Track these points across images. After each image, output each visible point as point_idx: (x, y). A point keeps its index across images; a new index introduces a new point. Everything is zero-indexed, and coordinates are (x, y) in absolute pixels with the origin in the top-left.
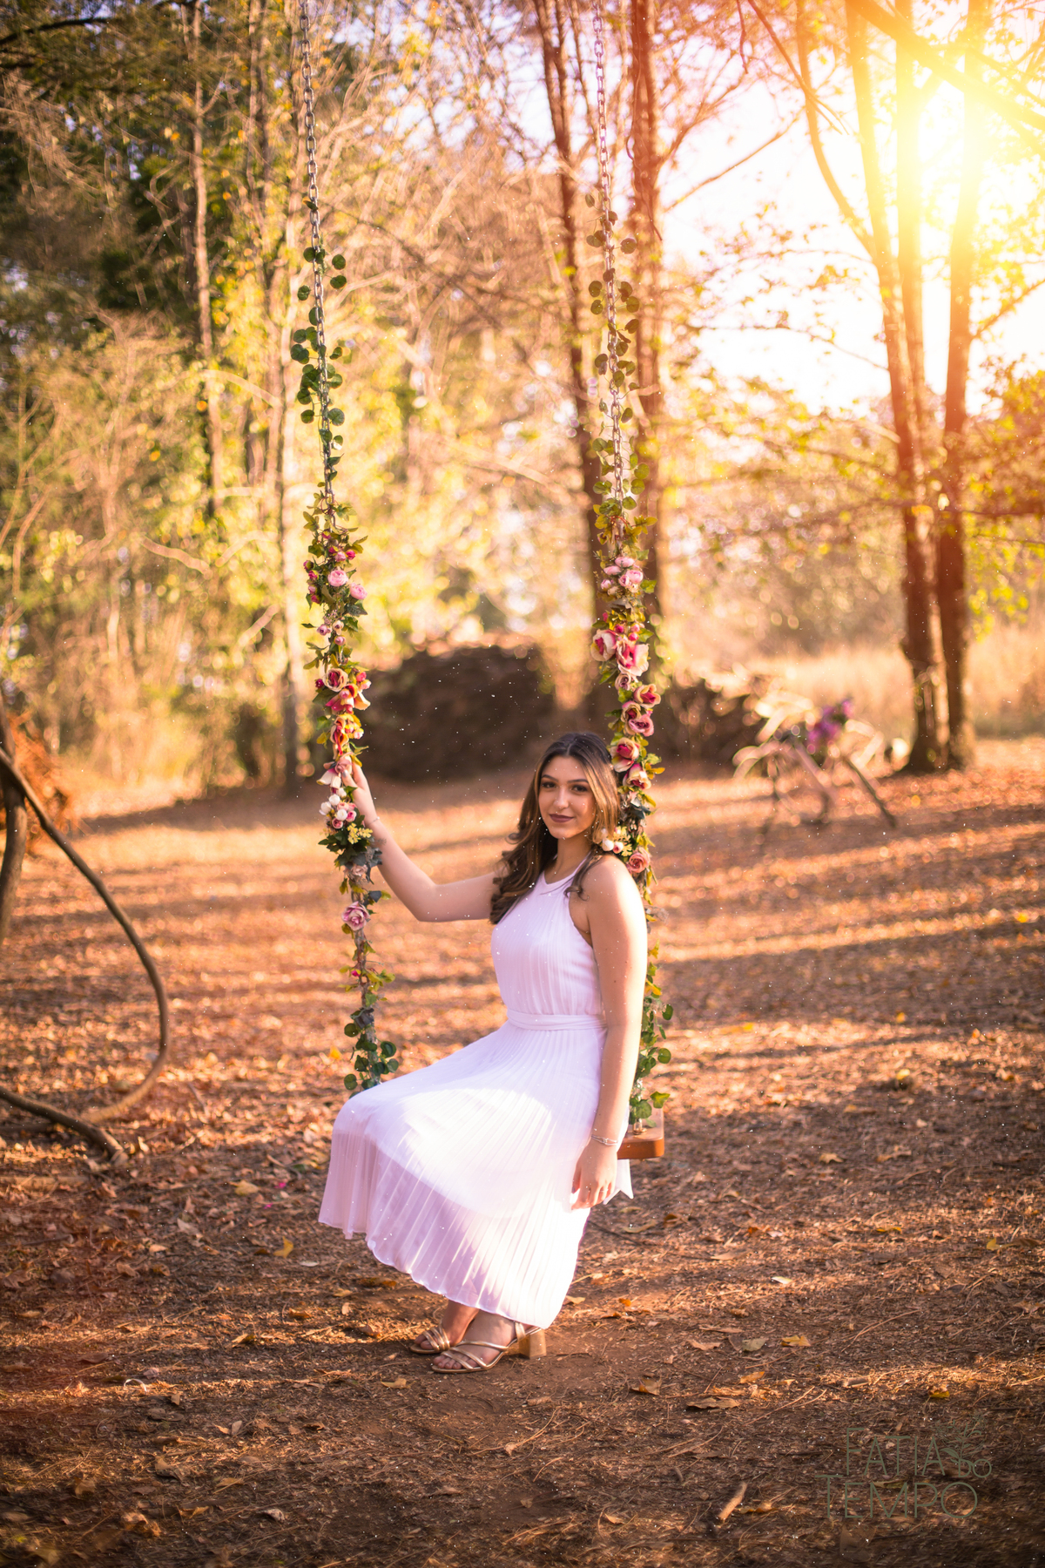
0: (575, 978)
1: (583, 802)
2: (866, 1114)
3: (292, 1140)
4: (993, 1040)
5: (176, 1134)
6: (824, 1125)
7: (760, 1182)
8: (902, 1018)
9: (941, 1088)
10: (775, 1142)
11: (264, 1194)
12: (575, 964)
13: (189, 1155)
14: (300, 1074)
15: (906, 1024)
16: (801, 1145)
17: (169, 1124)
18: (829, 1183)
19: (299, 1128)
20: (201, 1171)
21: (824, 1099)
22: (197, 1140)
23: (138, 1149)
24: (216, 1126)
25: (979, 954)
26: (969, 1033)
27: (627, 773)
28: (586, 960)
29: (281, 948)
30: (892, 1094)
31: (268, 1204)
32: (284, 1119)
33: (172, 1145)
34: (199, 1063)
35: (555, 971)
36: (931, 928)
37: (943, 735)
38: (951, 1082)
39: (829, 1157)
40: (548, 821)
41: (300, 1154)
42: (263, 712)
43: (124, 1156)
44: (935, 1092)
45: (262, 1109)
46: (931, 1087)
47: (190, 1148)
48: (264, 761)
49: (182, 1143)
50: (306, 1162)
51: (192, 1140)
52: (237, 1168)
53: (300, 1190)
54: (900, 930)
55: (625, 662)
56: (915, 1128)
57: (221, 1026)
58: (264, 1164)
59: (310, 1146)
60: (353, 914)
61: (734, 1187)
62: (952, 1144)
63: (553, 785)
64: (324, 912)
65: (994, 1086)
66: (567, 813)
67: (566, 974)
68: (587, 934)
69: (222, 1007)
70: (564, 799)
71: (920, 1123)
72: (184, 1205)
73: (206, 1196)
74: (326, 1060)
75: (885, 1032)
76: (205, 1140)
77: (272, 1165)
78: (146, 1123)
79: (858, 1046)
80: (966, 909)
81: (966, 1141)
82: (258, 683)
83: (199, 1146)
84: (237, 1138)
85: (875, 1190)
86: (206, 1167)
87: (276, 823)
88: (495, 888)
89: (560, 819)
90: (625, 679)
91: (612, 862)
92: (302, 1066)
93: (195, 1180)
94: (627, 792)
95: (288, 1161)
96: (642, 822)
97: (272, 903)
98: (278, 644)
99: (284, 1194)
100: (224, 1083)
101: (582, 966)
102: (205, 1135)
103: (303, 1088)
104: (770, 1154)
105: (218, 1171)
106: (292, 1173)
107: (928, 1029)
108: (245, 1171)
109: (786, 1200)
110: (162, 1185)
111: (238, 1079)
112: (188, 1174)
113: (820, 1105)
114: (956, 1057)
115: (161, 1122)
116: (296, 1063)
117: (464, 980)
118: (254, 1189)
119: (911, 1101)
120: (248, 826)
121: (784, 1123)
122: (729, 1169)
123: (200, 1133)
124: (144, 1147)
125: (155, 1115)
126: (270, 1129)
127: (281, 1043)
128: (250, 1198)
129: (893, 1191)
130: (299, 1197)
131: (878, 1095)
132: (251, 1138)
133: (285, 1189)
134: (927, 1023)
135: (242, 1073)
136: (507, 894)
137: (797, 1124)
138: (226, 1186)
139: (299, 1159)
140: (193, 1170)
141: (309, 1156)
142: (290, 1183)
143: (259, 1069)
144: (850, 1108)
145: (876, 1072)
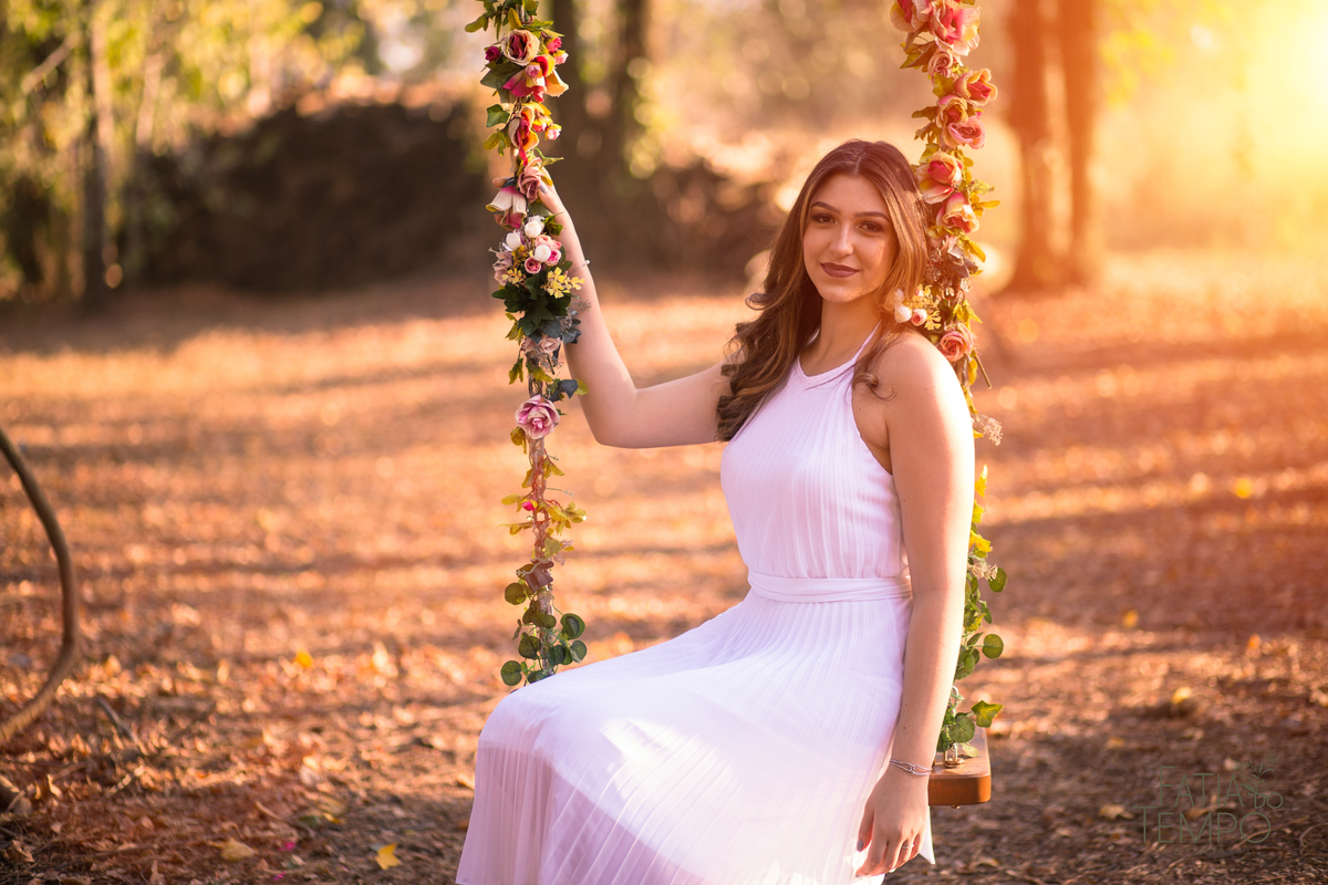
0: (864, 519)
1: (877, 248)
2: (1143, 751)
3: (281, 781)
4: (1285, 651)
5: (101, 769)
6: (1084, 766)
7: (1024, 845)
8: (1131, 619)
9: (1238, 717)
10: (1024, 790)
11: (268, 859)
12: (862, 497)
13: (128, 802)
14: (254, 689)
15: (1143, 626)
16: (1062, 793)
17: (82, 757)
18: (1128, 848)
19: (286, 765)
20: (159, 825)
21: (1070, 730)
22: (135, 779)
23: (47, 793)
24: (158, 760)
25: (1198, 538)
26: (1242, 642)
27: (942, 207)
28: (883, 494)
29: (154, 515)
30: (1162, 723)
31: (277, 873)
32: (260, 751)
33: (98, 787)
34: (96, 672)
35: (832, 509)
36: (1114, 501)
37: (1059, 239)
38: (1250, 708)
39: (1114, 810)
40: (817, 276)
41: (301, 802)
42: (49, 191)
43: (27, 803)
44: (1229, 721)
45: (215, 737)
46: (1223, 715)
47: (127, 791)
48: (49, 263)
49: (112, 784)
50: (315, 813)
51: (127, 780)
52: (211, 822)
53: (320, 854)
54: (1068, 504)
55: (946, 33)
56: (1224, 772)
57: (108, 620)
58: (252, 816)
59: (313, 789)
60: (534, 414)
61: (986, 853)
62: (1290, 793)
63: (829, 218)
64: (199, 467)
65: (1312, 713)
66: (850, 263)
67: (849, 514)
68: (883, 451)
69: (96, 595)
70: (847, 240)
71: (1230, 764)
72: (148, 874)
73: (176, 862)
74: (290, 669)
75: (1112, 639)
76: (146, 780)
77: (263, 817)
78: (45, 756)
79: (1084, 658)
80: (1155, 475)
81: (1309, 790)
82: (44, 146)
83: (138, 789)
84: (193, 779)
85: (1203, 858)
86: (163, 818)
87: (84, 346)
88: (725, 381)
89: (836, 270)
90: (945, 60)
91: (917, 341)
92: (254, 678)
93: (152, 838)
94: (942, 237)
95: (286, 811)
96: (963, 284)
97: (117, 454)
98: (75, 90)
99: (298, 860)
100: (142, 701)
101: (874, 501)
102: (145, 773)
103: (265, 708)
104: (1021, 807)
105: (184, 825)
106: (299, 829)
107: (1178, 636)
108: (226, 826)
109: (1072, 872)
110: (103, 845)
111: (162, 694)
112: (140, 828)
113: (1067, 739)
114: (1237, 674)
115: (70, 753)
116: (240, 672)
117: (447, 562)
118: (248, 851)
119: (1199, 734)
120: (44, 349)
121: (1023, 763)
122: (966, 828)
123: (139, 771)
124: (55, 790)
125: (57, 745)
126: (241, 766)
127: (210, 647)
128: (247, 864)
129: (1229, 860)
130: (323, 864)
131: (1145, 726)
132: (214, 779)
133: (297, 853)
134: (1174, 627)
135: (167, 685)
136: (744, 392)
137: (1042, 766)
138: (202, 846)
139: (302, 808)
140: (146, 822)
141: (316, 804)
142: (299, 843)
143: (189, 680)
144: (1113, 743)
145: (1127, 692)
